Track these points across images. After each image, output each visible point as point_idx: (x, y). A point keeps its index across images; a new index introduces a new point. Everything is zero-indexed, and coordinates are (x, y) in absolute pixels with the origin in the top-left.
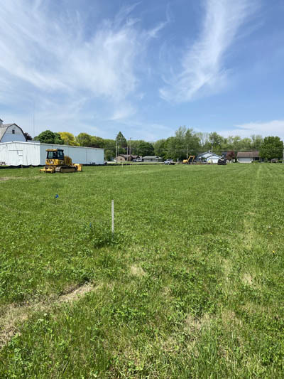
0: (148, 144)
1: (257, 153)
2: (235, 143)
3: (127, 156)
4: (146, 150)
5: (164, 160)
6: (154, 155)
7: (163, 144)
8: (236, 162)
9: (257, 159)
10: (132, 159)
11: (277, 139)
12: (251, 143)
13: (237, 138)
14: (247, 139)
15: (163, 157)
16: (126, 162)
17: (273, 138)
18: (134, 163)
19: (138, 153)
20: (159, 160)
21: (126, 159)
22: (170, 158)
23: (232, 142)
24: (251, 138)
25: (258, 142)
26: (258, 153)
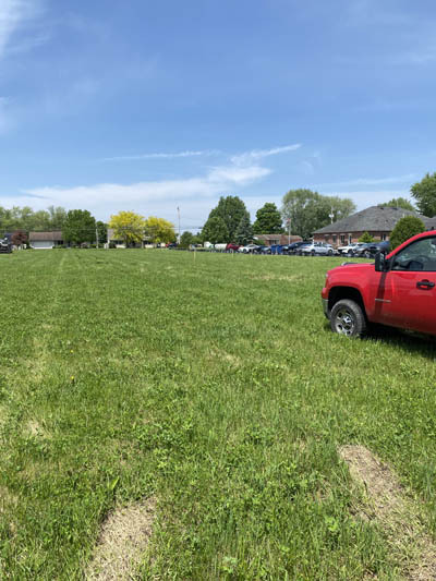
1: (60, 235)
2: (24, 218)
8: (28, 247)
9: (60, 242)
11: (87, 213)
12: (50, 219)
13: (27, 210)
14: (42, 213)
17: (80, 211)
23: (20, 216)
24: (49, 212)
25: (59, 217)
26: (61, 233)
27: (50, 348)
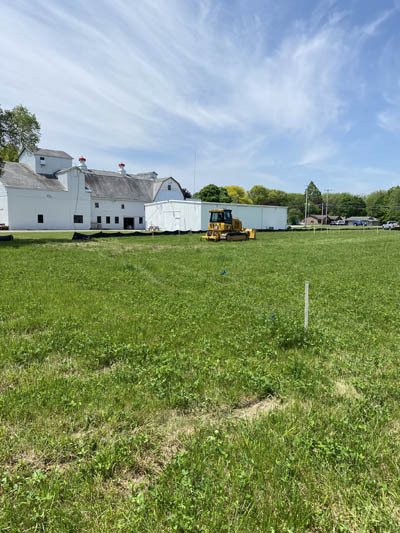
0: (356, 198)
3: (322, 217)
4: (352, 208)
5: (381, 223)
6: (365, 215)
7: (381, 198)
10: (329, 222)
15: (381, 218)
16: (321, 226)
18: (333, 227)
19: (340, 213)
20: (374, 223)
21: (319, 221)
22: (392, 220)
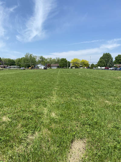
0: (12, 60)
1: (58, 65)
2: (50, 60)
3: (2, 66)
4: (11, 63)
5: (20, 68)
6: (15, 65)
7: (19, 60)
8: (51, 68)
9: (58, 67)
10: (5, 67)
12: (56, 61)
13: (51, 59)
14: (54, 59)
15: (20, 66)
16: (2, 69)
17: (64, 59)
18: (6, 69)
19: (8, 65)
20: (18, 68)
22: (23, 67)
23: (49, 60)
24: (56, 59)
25: (58, 60)
26: (59, 64)
27: (57, 94)
